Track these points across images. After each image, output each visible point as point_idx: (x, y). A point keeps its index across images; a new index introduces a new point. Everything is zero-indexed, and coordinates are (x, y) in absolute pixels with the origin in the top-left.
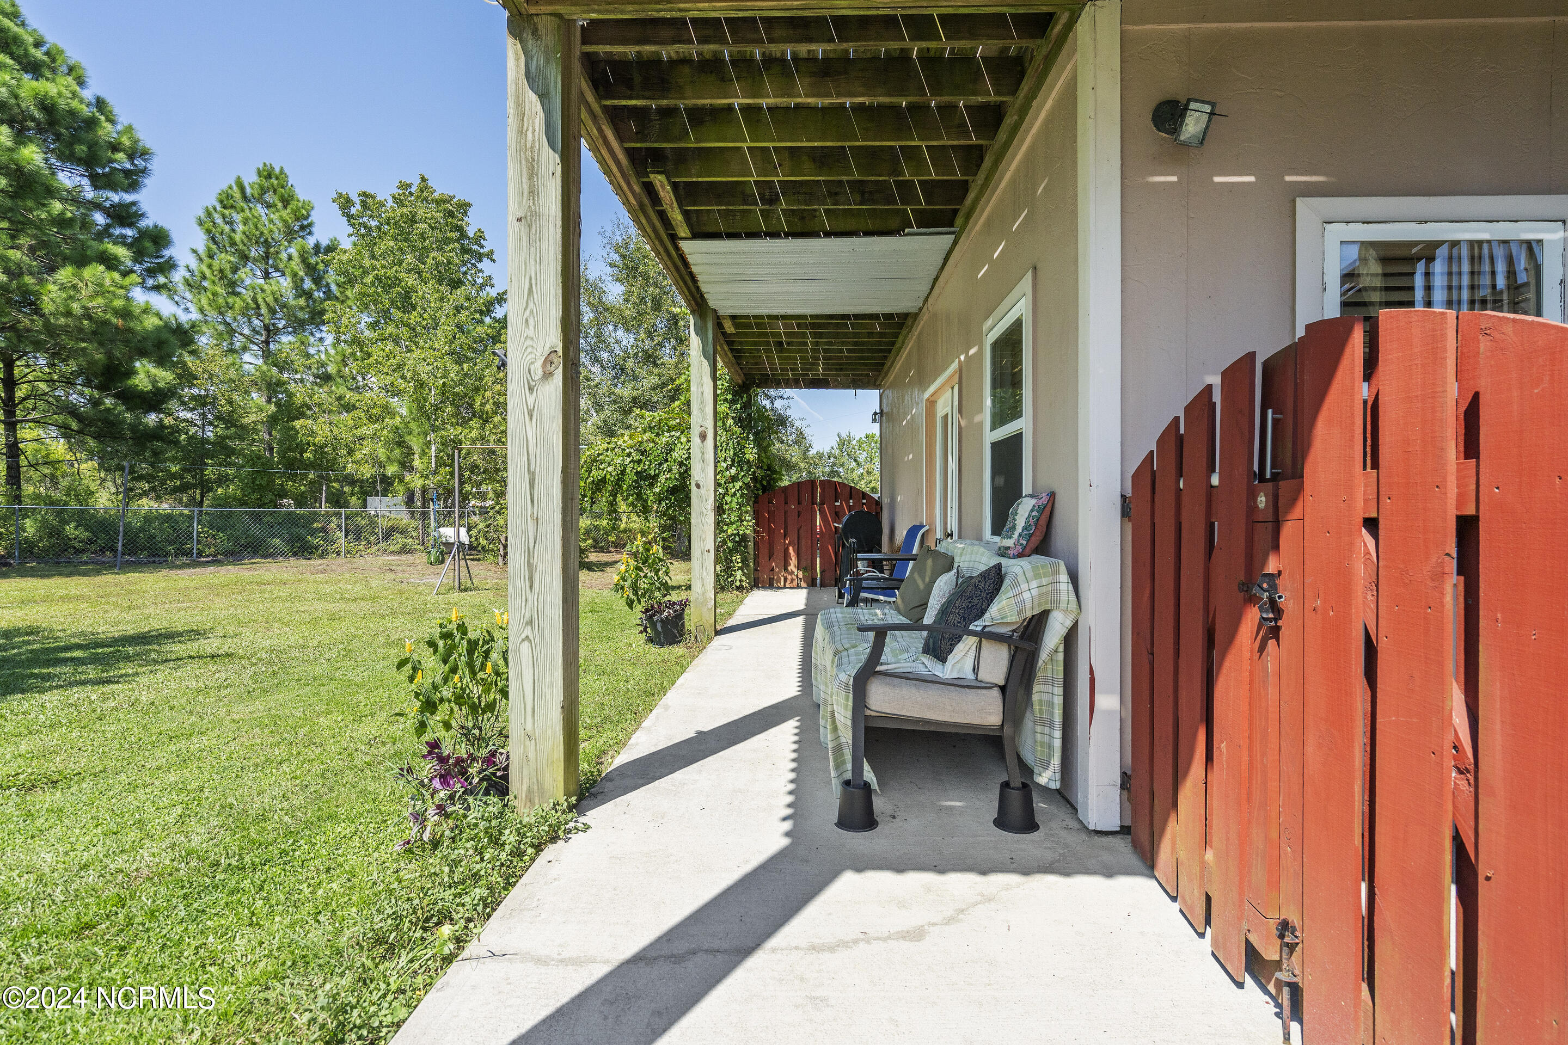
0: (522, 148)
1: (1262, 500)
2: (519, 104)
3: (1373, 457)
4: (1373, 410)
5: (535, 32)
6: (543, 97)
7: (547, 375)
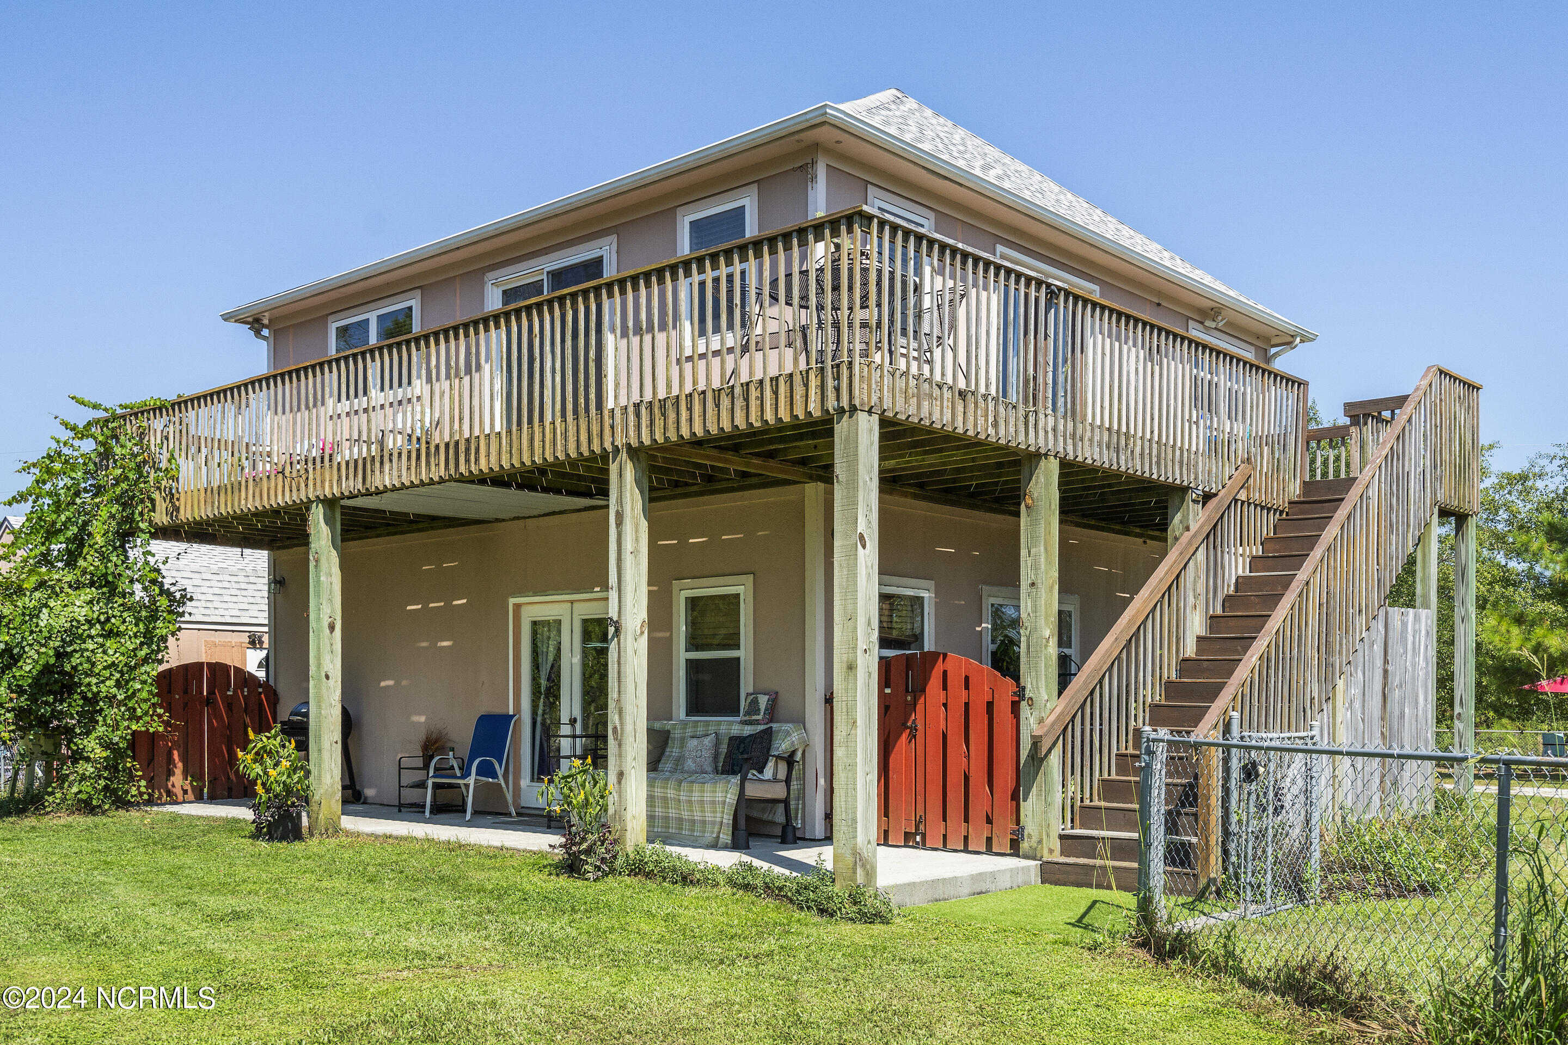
0: (633, 517)
1: (909, 698)
2: (632, 495)
3: (945, 688)
4: (945, 673)
5: (638, 459)
6: (641, 492)
7: (642, 633)
